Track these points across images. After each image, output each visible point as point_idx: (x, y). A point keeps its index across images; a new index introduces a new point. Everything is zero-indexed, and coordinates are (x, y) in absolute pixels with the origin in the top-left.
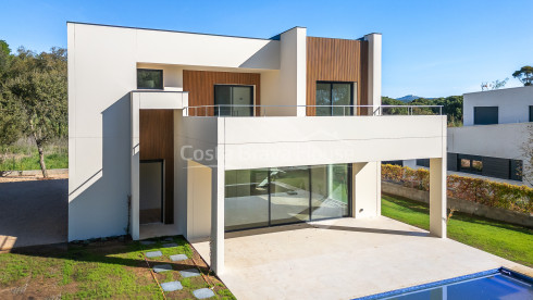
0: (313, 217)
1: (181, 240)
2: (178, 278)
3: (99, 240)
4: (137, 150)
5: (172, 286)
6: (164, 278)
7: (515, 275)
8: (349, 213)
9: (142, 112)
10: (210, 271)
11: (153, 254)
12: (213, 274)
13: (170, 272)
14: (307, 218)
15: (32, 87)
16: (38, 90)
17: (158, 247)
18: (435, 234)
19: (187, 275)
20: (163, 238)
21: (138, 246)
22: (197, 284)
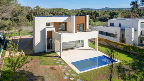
0: (77, 47)
1: (54, 52)
2: (56, 58)
3: (40, 52)
4: (47, 37)
5: (55, 59)
6: (53, 58)
7: (105, 56)
8: (83, 46)
9: (48, 31)
10: (60, 57)
11: (50, 55)
12: (61, 58)
13: (54, 58)
14: (75, 47)
15: (18, 20)
16: (20, 21)
17: (51, 53)
18: (96, 50)
19: (57, 58)
20: (51, 52)
21: (47, 53)
22: (59, 59)
